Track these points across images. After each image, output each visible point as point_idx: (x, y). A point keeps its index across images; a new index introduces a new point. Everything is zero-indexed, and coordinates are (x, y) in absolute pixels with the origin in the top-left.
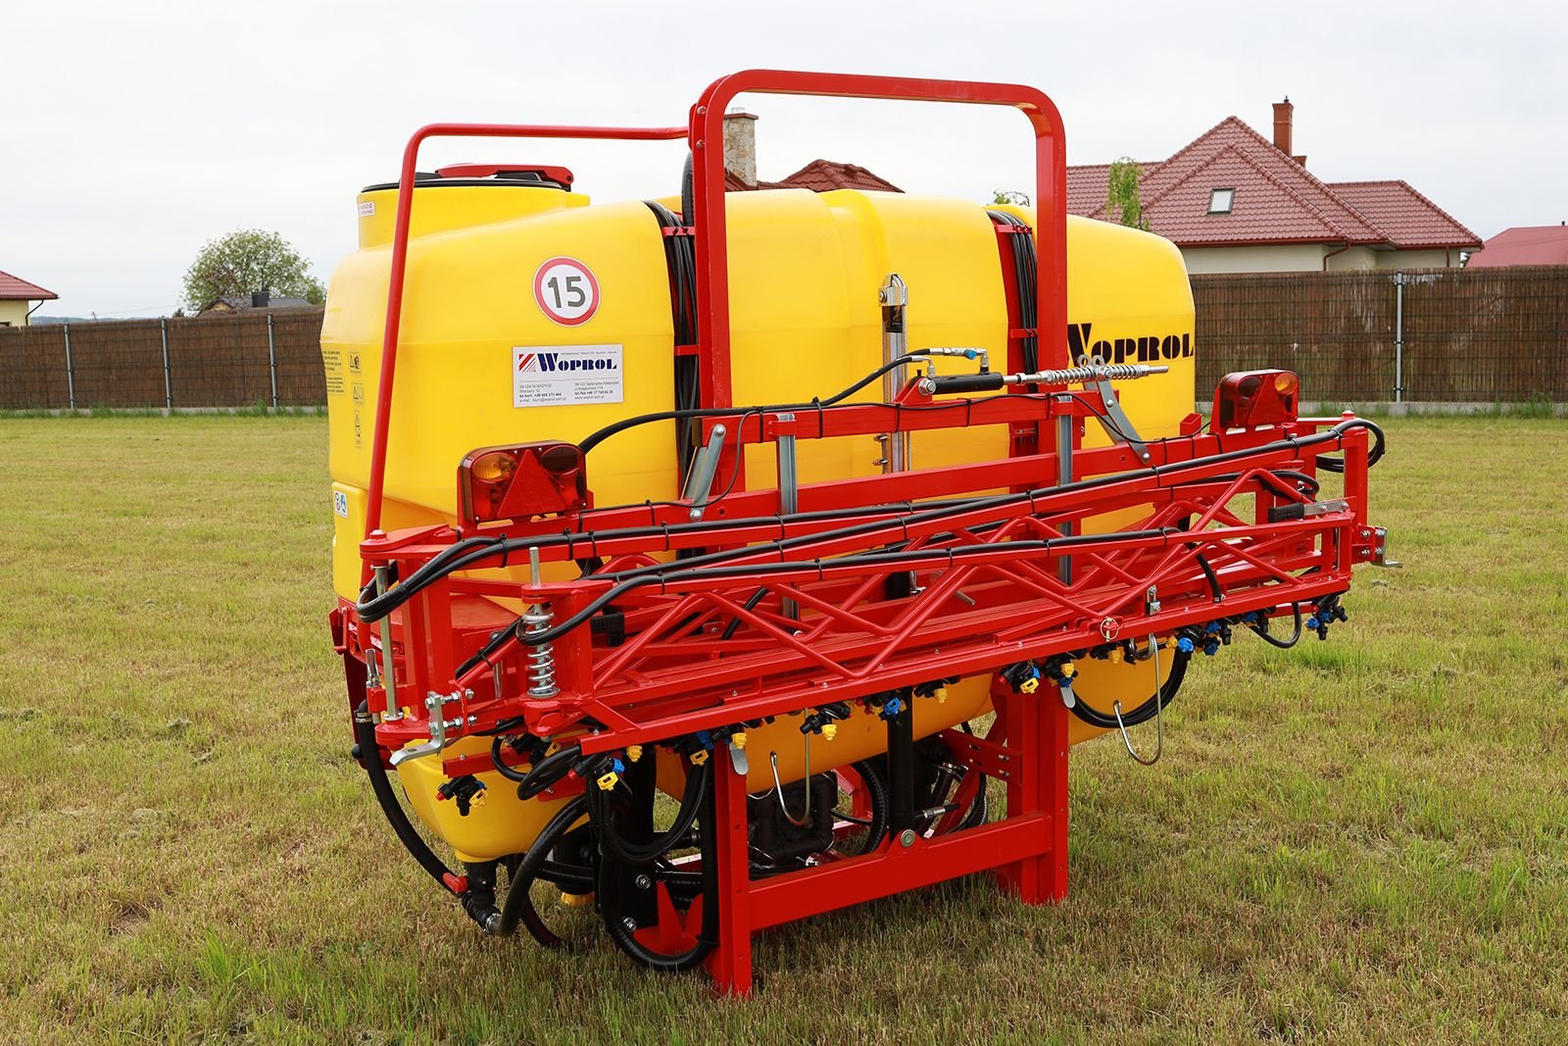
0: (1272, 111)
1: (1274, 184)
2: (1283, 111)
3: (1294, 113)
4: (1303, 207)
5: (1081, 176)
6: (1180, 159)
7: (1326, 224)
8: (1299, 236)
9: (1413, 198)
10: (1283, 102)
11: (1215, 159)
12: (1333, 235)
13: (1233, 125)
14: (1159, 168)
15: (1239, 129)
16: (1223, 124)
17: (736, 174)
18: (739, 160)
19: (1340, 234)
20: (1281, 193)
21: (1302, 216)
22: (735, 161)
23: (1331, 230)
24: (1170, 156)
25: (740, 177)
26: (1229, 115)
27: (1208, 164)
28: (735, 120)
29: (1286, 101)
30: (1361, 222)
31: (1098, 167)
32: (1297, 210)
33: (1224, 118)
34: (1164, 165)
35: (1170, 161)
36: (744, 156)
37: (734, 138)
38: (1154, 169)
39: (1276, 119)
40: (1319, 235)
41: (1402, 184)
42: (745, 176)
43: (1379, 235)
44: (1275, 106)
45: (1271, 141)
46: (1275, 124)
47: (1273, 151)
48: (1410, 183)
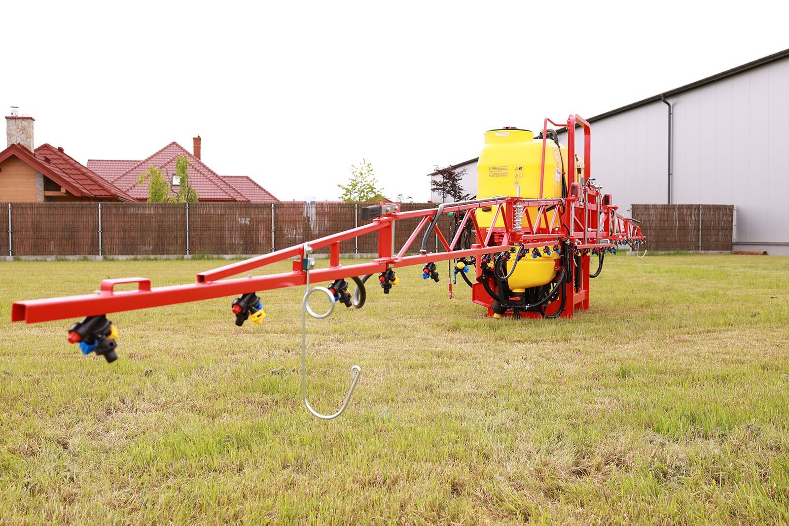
0: (193, 140)
1: (201, 173)
2: (197, 141)
3: (202, 142)
4: (215, 185)
5: (99, 164)
6: (151, 159)
7: (226, 193)
8: (215, 197)
9: (253, 184)
10: (197, 137)
11: (172, 161)
12: (230, 198)
13: (175, 146)
14: (141, 164)
15: (178, 148)
16: (170, 145)
17: (25, 146)
18: (27, 140)
19: (233, 197)
20: (204, 178)
21: (215, 189)
22: (25, 139)
23: (229, 196)
24: (146, 158)
25: (27, 148)
26: (173, 141)
27: (169, 163)
28: (26, 120)
29: (199, 136)
30: (238, 193)
31: (107, 161)
32: (213, 186)
33: (170, 142)
34: (144, 162)
35: (147, 160)
36: (30, 138)
37: (24, 129)
38: (138, 163)
39: (194, 145)
40: (224, 197)
41: (248, 178)
42: (30, 148)
43: (247, 199)
44: (194, 138)
45: (193, 155)
46: (194, 147)
47: (195, 159)
48: (251, 177)
